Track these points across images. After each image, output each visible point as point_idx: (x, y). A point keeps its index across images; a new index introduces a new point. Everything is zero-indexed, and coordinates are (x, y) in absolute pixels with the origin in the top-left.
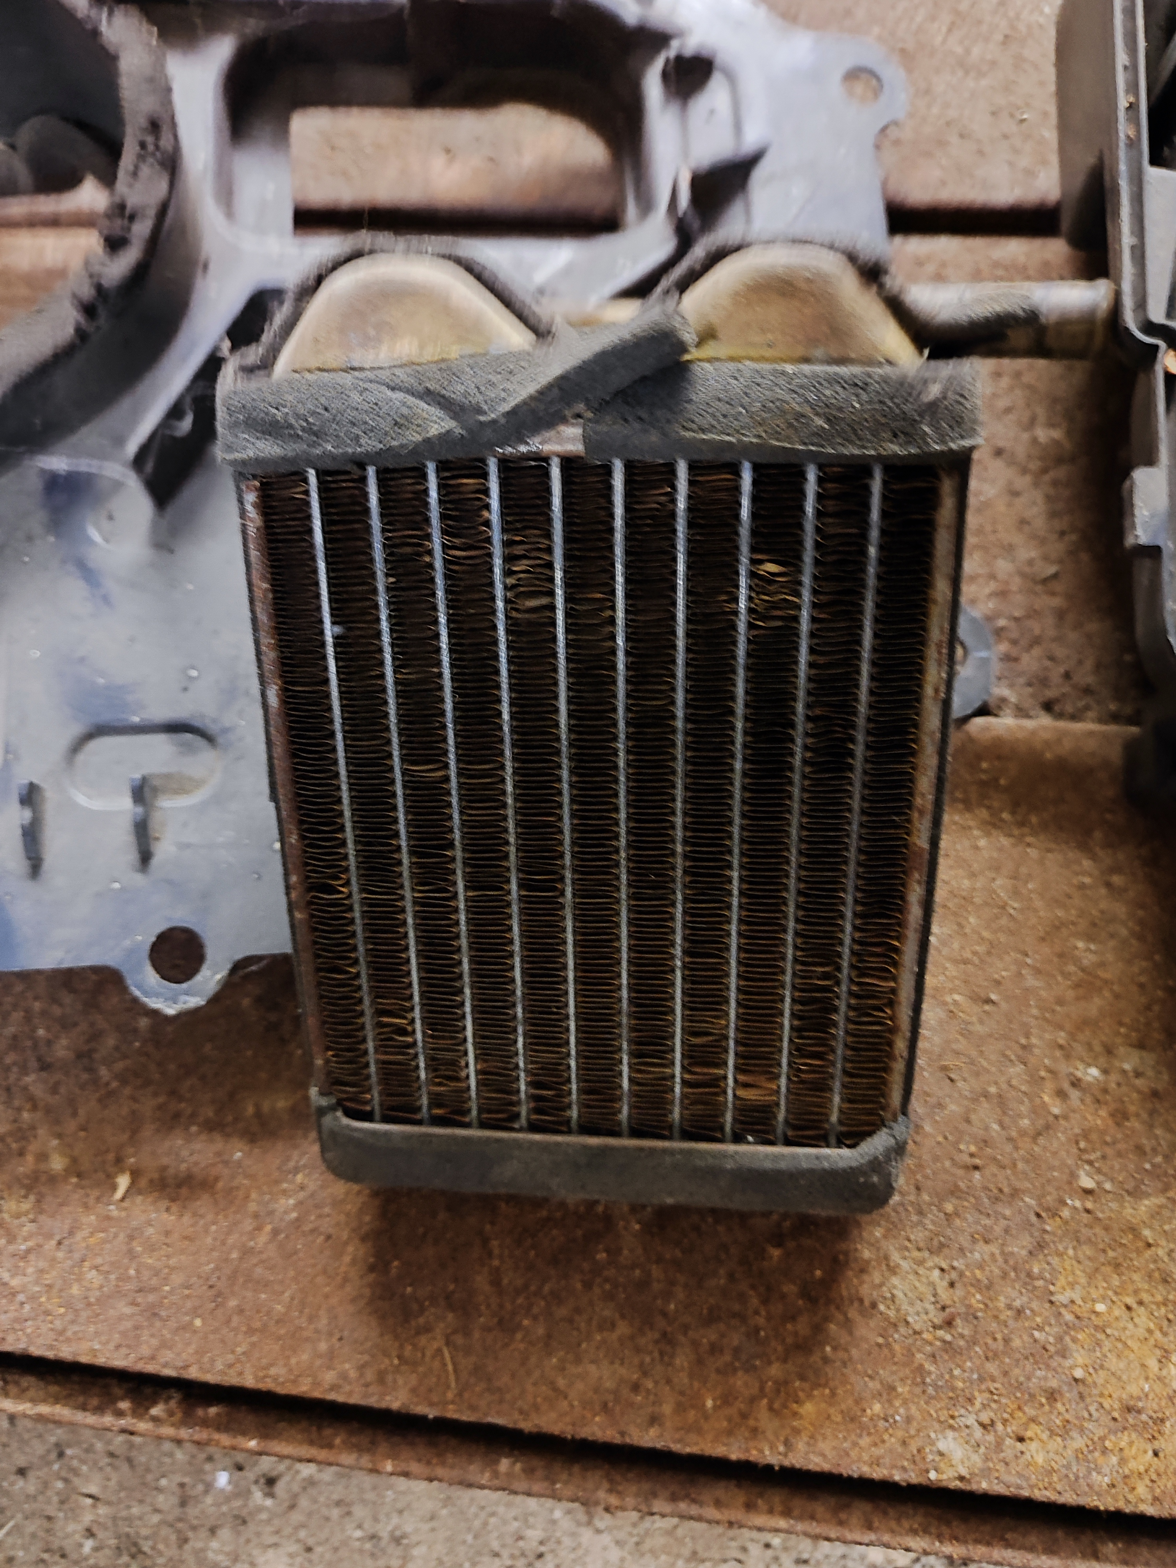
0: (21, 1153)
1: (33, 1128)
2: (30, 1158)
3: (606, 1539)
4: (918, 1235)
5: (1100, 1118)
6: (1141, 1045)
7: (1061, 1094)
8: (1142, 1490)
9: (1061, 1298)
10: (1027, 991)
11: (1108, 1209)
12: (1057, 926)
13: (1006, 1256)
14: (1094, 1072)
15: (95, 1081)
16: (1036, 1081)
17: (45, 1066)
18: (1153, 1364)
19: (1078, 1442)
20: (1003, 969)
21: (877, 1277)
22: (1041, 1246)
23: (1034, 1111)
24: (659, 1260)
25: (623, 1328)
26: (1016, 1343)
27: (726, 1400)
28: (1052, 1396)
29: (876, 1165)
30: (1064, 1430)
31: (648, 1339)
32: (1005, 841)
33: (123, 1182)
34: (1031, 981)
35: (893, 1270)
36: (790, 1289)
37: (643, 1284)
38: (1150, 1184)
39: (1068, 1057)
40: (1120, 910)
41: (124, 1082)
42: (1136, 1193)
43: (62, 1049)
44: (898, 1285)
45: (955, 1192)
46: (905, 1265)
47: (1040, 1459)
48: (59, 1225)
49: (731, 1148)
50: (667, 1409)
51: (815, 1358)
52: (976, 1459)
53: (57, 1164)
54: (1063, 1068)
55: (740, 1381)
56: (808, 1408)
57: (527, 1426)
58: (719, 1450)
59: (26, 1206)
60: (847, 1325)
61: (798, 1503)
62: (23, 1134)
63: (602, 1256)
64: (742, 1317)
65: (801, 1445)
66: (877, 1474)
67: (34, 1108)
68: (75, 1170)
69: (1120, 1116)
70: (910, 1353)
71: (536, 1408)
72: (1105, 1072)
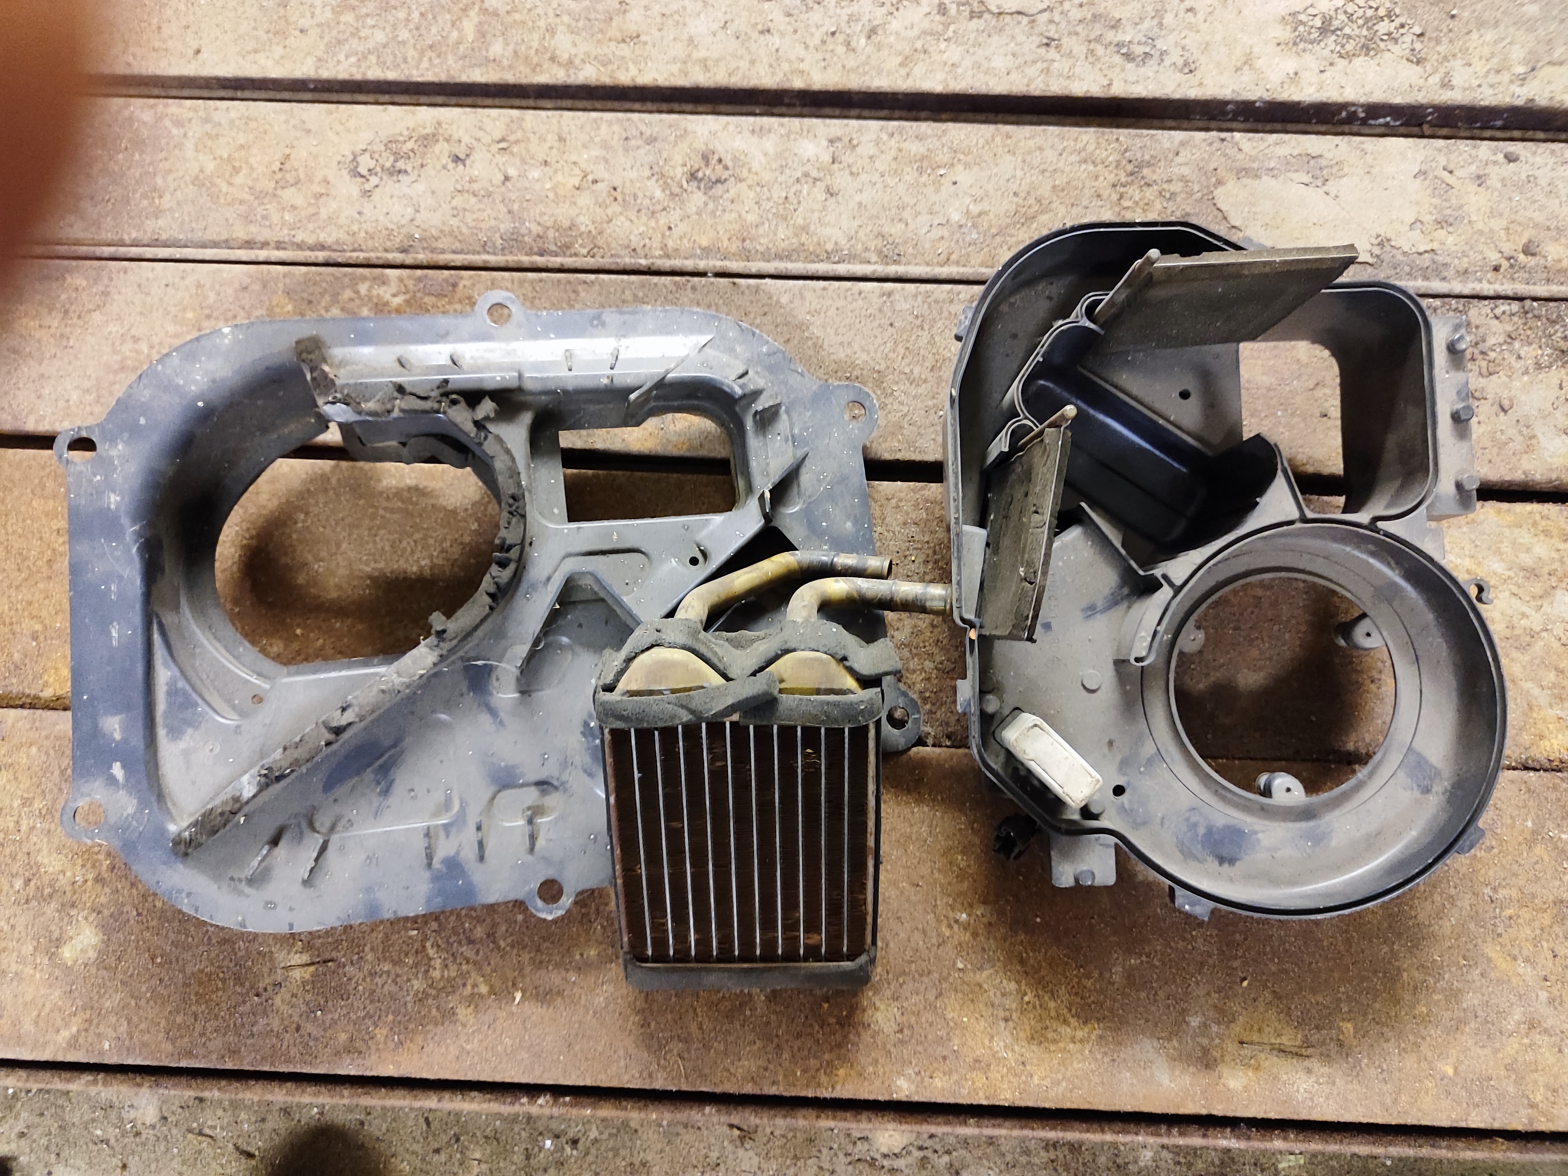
0: (464, 985)
1: (468, 973)
2: (469, 987)
3: (751, 1153)
4: (888, 993)
5: (967, 937)
6: (984, 903)
7: (950, 926)
8: (981, 1094)
9: (949, 1016)
10: (935, 880)
11: (970, 977)
12: (949, 849)
13: (926, 1000)
14: (964, 916)
15: (499, 948)
16: (939, 921)
17: (471, 942)
18: (987, 1042)
19: (955, 1077)
20: (924, 870)
21: (870, 1012)
22: (941, 994)
23: (939, 935)
24: (775, 1012)
25: (759, 1044)
26: (930, 1037)
27: (804, 1071)
28: (944, 1058)
29: (861, 968)
30: (950, 1072)
31: (770, 1048)
32: (926, 809)
33: (518, 996)
34: (937, 875)
35: (877, 1009)
36: (832, 1020)
37: (768, 1023)
38: (987, 966)
39: (953, 909)
40: (977, 841)
41: (513, 947)
42: (981, 969)
43: (479, 932)
44: (879, 1016)
45: (904, 973)
46: (882, 1007)
47: (939, 1085)
48: (487, 1018)
49: (803, 964)
50: (780, 1078)
51: (843, 1051)
52: (913, 1087)
53: (484, 989)
54: (951, 915)
55: (813, 1062)
56: (841, 1072)
57: (718, 1090)
58: (803, 1094)
59: (470, 1010)
60: (859, 1035)
61: (839, 1114)
62: (464, 976)
63: (748, 1013)
64: (811, 1034)
65: (838, 1087)
66: (872, 1097)
67: (468, 962)
68: (492, 991)
69: (975, 935)
70: (884, 1044)
71: (722, 1082)
72: (969, 915)
